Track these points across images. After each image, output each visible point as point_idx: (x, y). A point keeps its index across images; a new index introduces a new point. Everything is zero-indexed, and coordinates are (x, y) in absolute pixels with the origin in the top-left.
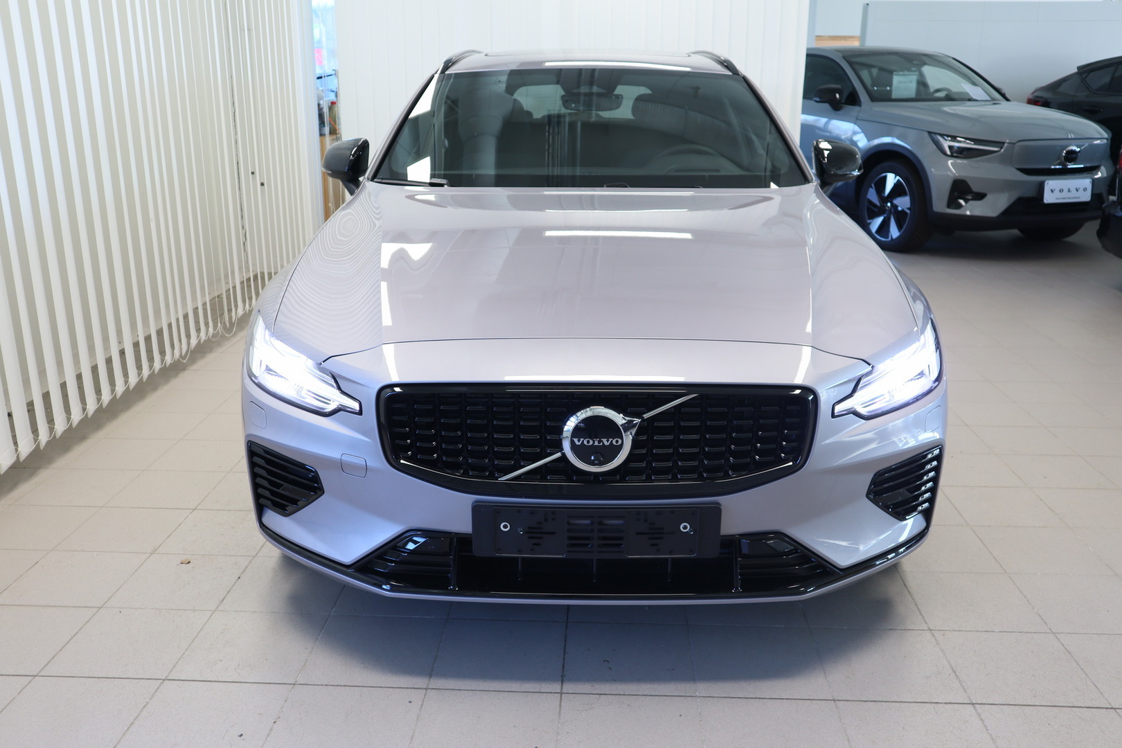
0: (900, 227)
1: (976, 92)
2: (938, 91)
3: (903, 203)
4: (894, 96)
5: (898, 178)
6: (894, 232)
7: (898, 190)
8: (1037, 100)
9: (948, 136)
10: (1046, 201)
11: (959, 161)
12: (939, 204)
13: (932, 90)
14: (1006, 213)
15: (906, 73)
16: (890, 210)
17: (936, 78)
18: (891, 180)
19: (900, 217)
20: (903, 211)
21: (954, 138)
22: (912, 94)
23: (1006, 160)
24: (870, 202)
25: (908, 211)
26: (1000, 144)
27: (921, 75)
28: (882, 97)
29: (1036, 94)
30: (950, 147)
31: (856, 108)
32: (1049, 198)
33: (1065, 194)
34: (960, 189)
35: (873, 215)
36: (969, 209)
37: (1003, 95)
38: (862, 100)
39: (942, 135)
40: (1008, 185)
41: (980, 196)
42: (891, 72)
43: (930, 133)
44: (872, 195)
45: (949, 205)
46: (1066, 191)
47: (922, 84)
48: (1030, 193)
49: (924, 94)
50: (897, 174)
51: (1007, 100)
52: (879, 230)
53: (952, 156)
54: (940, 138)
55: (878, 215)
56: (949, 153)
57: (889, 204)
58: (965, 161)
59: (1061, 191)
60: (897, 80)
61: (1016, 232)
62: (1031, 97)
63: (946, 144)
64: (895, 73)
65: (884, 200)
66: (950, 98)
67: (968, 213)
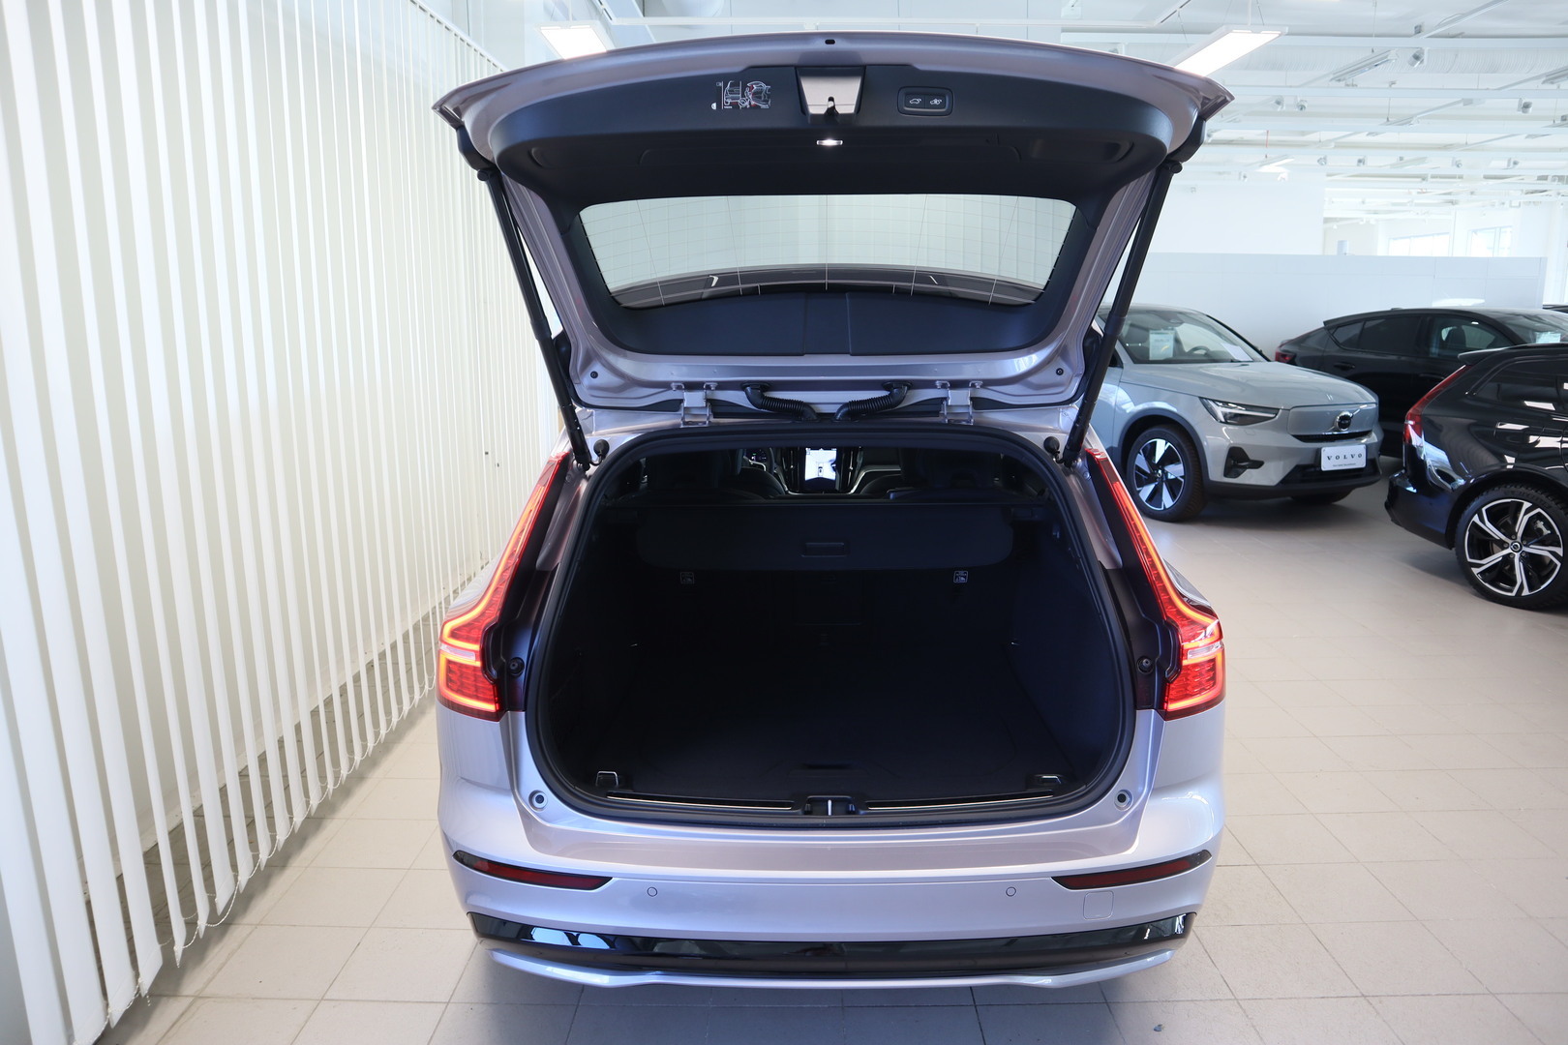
0: (1173, 496)
1: (1238, 351)
2: (1196, 349)
3: (1175, 471)
4: (1151, 358)
5: (1169, 444)
6: (1167, 501)
7: (1169, 458)
8: (1287, 356)
9: (1220, 402)
10: (1323, 469)
11: (1231, 427)
12: (1216, 472)
13: (1187, 349)
14: (1284, 481)
15: (1162, 331)
16: (1162, 477)
17: (1193, 337)
18: (1161, 446)
19: (1174, 486)
20: (1176, 479)
21: (1225, 404)
22: (1170, 355)
23: (1281, 427)
24: (1139, 469)
25: (1182, 480)
26: (1275, 411)
27: (1176, 333)
28: (1141, 358)
29: (1283, 348)
30: (1225, 415)
31: (1116, 370)
32: (1327, 465)
33: (1342, 461)
34: (1237, 459)
35: (1142, 484)
36: (1250, 477)
37: (1260, 353)
38: (1124, 362)
39: (1214, 401)
40: (1283, 453)
41: (1257, 464)
42: (1147, 330)
43: (1201, 398)
44: (1141, 461)
45: (1226, 474)
46: (1342, 457)
47: (1177, 341)
48: (1307, 460)
49: (1181, 357)
50: (1167, 441)
51: (1268, 360)
52: (1150, 499)
53: (1226, 423)
54: (1211, 403)
55: (1149, 482)
56: (1223, 420)
57: (1160, 472)
58: (1236, 428)
59: (1337, 458)
60: (1153, 337)
61: (1289, 498)
62: (1279, 351)
63: (1220, 411)
64: (1151, 331)
65: (1154, 467)
66: (1211, 358)
67: (1247, 482)
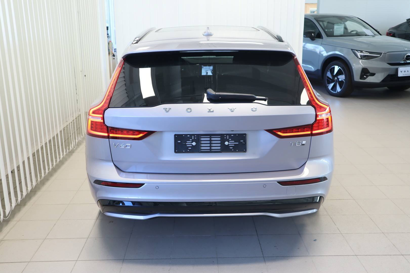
0: (341, 87)
1: (368, 32)
2: (352, 31)
3: (342, 78)
4: (335, 35)
5: (339, 67)
6: (339, 89)
7: (339, 73)
8: (391, 34)
9: (359, 51)
10: (399, 76)
11: (363, 61)
12: (357, 78)
13: (349, 31)
14: (383, 81)
15: (339, 24)
16: (337, 80)
17: (352, 26)
18: (337, 68)
19: (341, 83)
20: (342, 81)
21: (361, 52)
22: (342, 33)
23: (383, 60)
24: (328, 77)
25: (344, 81)
26: (380, 54)
27: (345, 25)
28: (330, 35)
29: (390, 30)
30: (361, 56)
31: (321, 40)
32: (400, 75)
33: (406, 73)
34: (365, 72)
35: (329, 83)
36: (370, 79)
37: (378, 32)
38: (323, 36)
39: (357, 50)
40: (383, 70)
41: (373, 74)
42: (334, 24)
43: (352, 49)
44: (329, 74)
45: (361, 78)
46: (407, 71)
47: (346, 28)
48: (393, 73)
49: (347, 34)
50: (339, 66)
51: (381, 35)
52: (332, 89)
53: (361, 59)
54: (356, 52)
55: (332, 82)
56: (360, 58)
57: (336, 78)
58: (366, 61)
59: (405, 71)
60: (336, 27)
61: (386, 88)
62: (388, 32)
63: (359, 54)
64: (335, 25)
65: (334, 76)
66: (358, 34)
67: (368, 81)
